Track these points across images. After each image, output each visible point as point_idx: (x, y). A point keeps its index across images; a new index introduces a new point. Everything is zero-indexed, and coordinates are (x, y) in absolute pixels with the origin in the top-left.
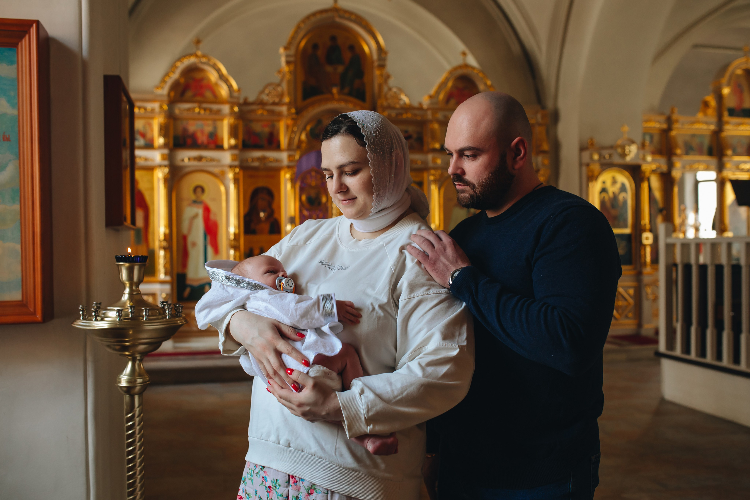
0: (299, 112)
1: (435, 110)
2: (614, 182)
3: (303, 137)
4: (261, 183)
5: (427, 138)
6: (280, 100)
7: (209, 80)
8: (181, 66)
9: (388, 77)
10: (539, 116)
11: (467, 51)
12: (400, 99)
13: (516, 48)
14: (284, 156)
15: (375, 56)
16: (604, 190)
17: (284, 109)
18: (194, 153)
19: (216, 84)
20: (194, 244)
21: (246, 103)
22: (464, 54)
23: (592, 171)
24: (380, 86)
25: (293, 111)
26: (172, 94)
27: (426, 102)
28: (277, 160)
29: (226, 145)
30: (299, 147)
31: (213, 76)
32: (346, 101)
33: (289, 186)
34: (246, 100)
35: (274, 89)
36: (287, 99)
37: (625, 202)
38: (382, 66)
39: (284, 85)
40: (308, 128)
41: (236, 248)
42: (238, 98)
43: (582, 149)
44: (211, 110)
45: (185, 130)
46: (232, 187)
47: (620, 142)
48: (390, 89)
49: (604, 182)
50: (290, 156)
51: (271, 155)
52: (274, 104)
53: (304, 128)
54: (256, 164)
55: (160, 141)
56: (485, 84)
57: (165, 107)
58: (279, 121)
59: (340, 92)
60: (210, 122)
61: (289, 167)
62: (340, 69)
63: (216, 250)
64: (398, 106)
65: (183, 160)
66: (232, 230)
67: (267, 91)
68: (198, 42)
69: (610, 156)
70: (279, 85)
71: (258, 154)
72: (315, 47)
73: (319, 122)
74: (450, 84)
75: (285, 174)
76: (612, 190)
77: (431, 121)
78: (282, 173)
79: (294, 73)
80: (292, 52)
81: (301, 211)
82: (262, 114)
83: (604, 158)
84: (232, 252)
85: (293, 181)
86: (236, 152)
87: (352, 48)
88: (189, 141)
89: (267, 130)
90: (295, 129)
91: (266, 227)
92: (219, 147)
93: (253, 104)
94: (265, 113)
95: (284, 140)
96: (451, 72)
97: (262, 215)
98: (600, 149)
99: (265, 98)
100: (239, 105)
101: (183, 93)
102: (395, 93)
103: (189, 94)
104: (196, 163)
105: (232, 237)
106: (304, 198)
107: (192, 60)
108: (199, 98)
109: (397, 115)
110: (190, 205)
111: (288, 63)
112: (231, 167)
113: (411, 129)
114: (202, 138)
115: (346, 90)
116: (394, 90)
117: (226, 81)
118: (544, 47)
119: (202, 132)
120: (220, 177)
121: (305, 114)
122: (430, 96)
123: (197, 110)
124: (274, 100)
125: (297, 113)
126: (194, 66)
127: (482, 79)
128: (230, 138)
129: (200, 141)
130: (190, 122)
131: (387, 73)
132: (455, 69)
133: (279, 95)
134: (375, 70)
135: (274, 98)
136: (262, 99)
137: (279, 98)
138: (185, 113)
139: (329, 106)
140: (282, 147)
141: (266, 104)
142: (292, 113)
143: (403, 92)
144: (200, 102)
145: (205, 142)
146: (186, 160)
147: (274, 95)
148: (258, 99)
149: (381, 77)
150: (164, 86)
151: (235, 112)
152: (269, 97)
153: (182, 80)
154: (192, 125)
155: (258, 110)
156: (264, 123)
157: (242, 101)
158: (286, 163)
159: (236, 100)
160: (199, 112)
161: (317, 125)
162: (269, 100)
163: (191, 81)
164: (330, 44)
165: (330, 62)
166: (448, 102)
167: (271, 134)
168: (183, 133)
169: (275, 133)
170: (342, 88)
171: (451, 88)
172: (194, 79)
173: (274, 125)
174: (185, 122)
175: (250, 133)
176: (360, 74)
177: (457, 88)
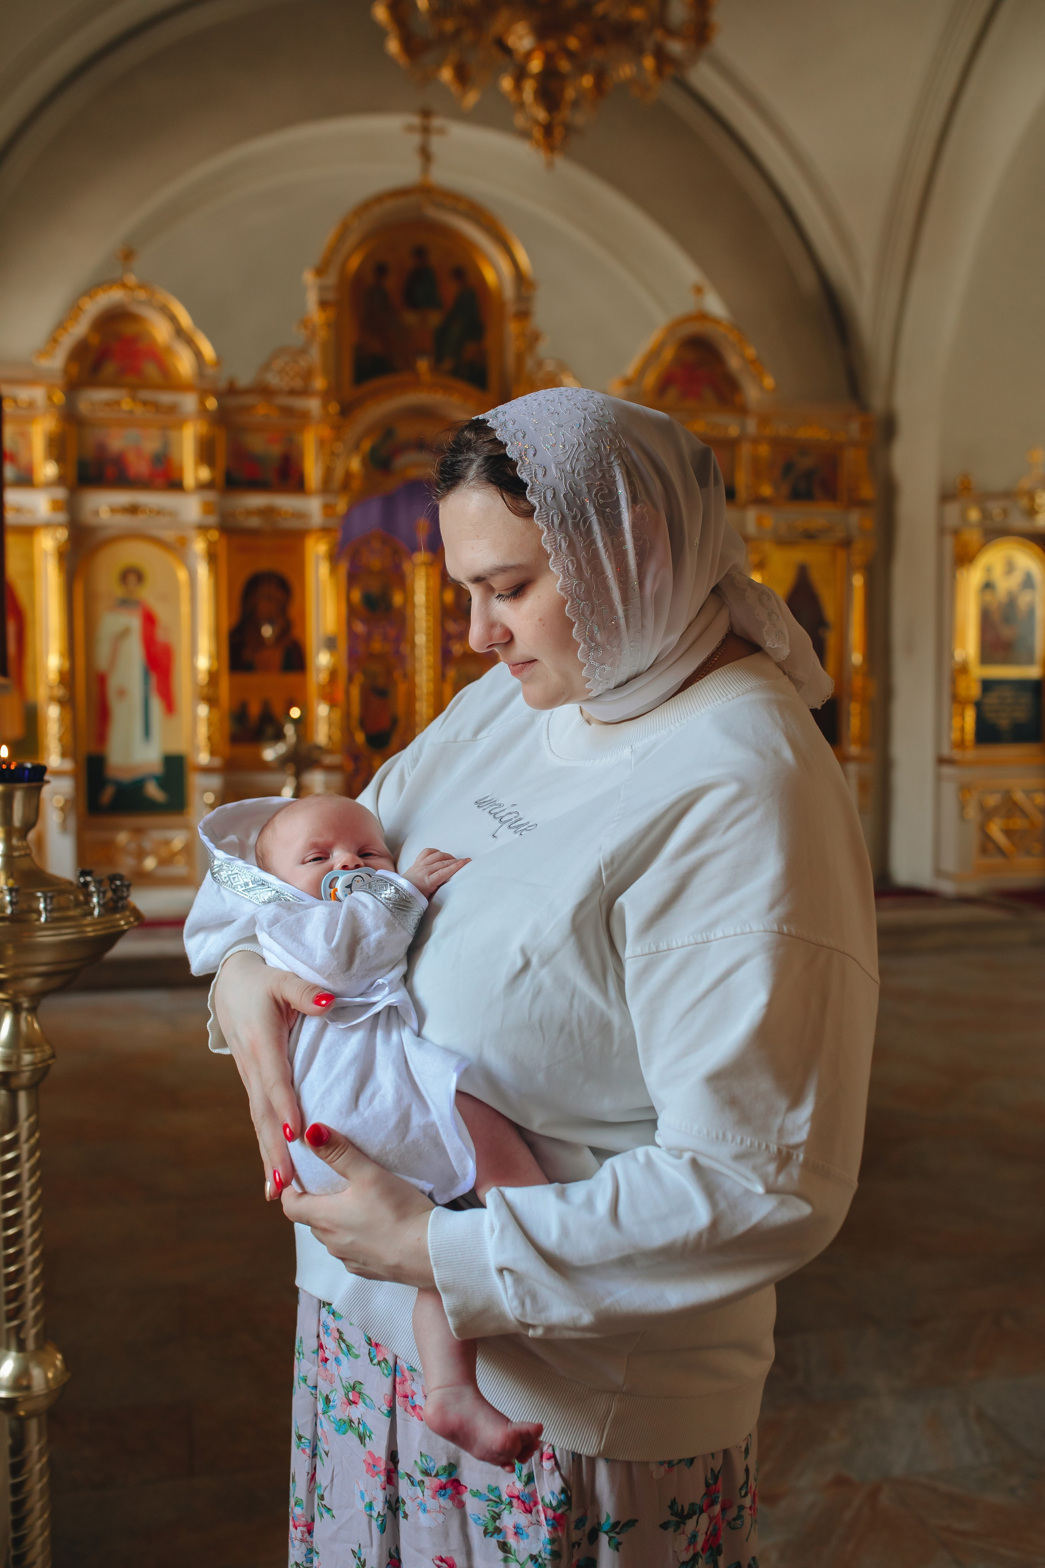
0: (347, 410)
2: (1010, 567)
3: (355, 464)
4: (265, 563)
6: (306, 385)
7: (153, 340)
8: (93, 307)
9: (537, 337)
10: (854, 428)
11: (705, 283)
13: (808, 280)
14: (313, 506)
15: (510, 295)
16: (988, 586)
17: (313, 405)
18: (123, 498)
19: (167, 347)
20: (122, 693)
21: (232, 390)
22: (699, 290)
23: (966, 544)
24: (520, 358)
25: (334, 408)
26: (74, 368)
28: (300, 515)
29: (189, 482)
30: (346, 486)
31: (162, 332)
32: (446, 390)
33: (324, 569)
34: (232, 383)
35: (293, 361)
36: (319, 383)
37: (1032, 611)
38: (524, 315)
39: (315, 353)
40: (367, 445)
41: (212, 701)
42: (216, 379)
43: (946, 497)
44: (156, 406)
45: (101, 448)
46: (203, 571)
47: (1026, 484)
48: (540, 364)
49: (989, 570)
50: (326, 506)
51: (286, 502)
52: (293, 392)
53: (358, 447)
54: (254, 522)
55: (48, 470)
56: (743, 356)
57: (59, 397)
58: (302, 430)
59: (435, 368)
60: (154, 431)
61: (324, 530)
62: (435, 319)
63: (170, 704)
65: (98, 513)
66: (203, 663)
67: (277, 366)
68: (128, 255)
69: (1005, 513)
70: (303, 351)
71: (256, 500)
72: (381, 270)
73: (390, 432)
74: (668, 354)
75: (316, 543)
76: (1005, 585)
78: (310, 542)
79: (335, 326)
80: (332, 279)
81: (350, 624)
82: (267, 413)
83: (992, 517)
84: (203, 710)
85: (334, 558)
86: (211, 495)
87: (459, 274)
88: (111, 471)
89: (276, 450)
90: (340, 447)
91: (275, 656)
92: (174, 484)
93: (247, 391)
94: (274, 413)
95: (313, 472)
96: (670, 330)
97: (267, 631)
98: (983, 498)
99: (273, 380)
100: (218, 395)
101: (97, 366)
102: (550, 373)
103: (110, 369)
104: (125, 519)
105: (203, 678)
106: (356, 595)
107: (116, 295)
108: (131, 378)
110: (113, 609)
111: (323, 304)
112: (200, 528)
114: (139, 467)
115: (448, 365)
116: (550, 364)
117: (190, 342)
118: (868, 277)
119: (139, 452)
120: (177, 549)
121: (357, 415)
122: (625, 380)
123: (126, 405)
124: (292, 385)
125: (342, 414)
126: (121, 308)
127: (735, 344)
128: (198, 467)
129: (133, 472)
130: (113, 430)
131: (534, 327)
132: (680, 322)
133: (302, 374)
134: (509, 322)
135: (294, 379)
136: (268, 383)
137: (304, 379)
138: (102, 411)
139: (410, 398)
140: (309, 486)
141: (277, 394)
142: (332, 413)
143: (570, 371)
144: (134, 388)
145: (145, 473)
146: (106, 513)
147: (291, 374)
148: (258, 382)
149: (521, 338)
150: (55, 351)
151: (210, 409)
152: (282, 379)
153: (94, 339)
154: (117, 436)
155: (259, 405)
156: (272, 434)
157: (224, 386)
158: (317, 520)
159: (211, 383)
160: (132, 409)
161: (385, 439)
162: (283, 384)
163: (115, 342)
164: (412, 263)
165: (412, 303)
166: (662, 392)
167: (286, 458)
168: (99, 454)
169: (294, 456)
170: (439, 360)
171: (669, 363)
172: (120, 337)
173: (291, 439)
174: (101, 430)
175: (241, 455)
176: (476, 330)
177: (682, 363)
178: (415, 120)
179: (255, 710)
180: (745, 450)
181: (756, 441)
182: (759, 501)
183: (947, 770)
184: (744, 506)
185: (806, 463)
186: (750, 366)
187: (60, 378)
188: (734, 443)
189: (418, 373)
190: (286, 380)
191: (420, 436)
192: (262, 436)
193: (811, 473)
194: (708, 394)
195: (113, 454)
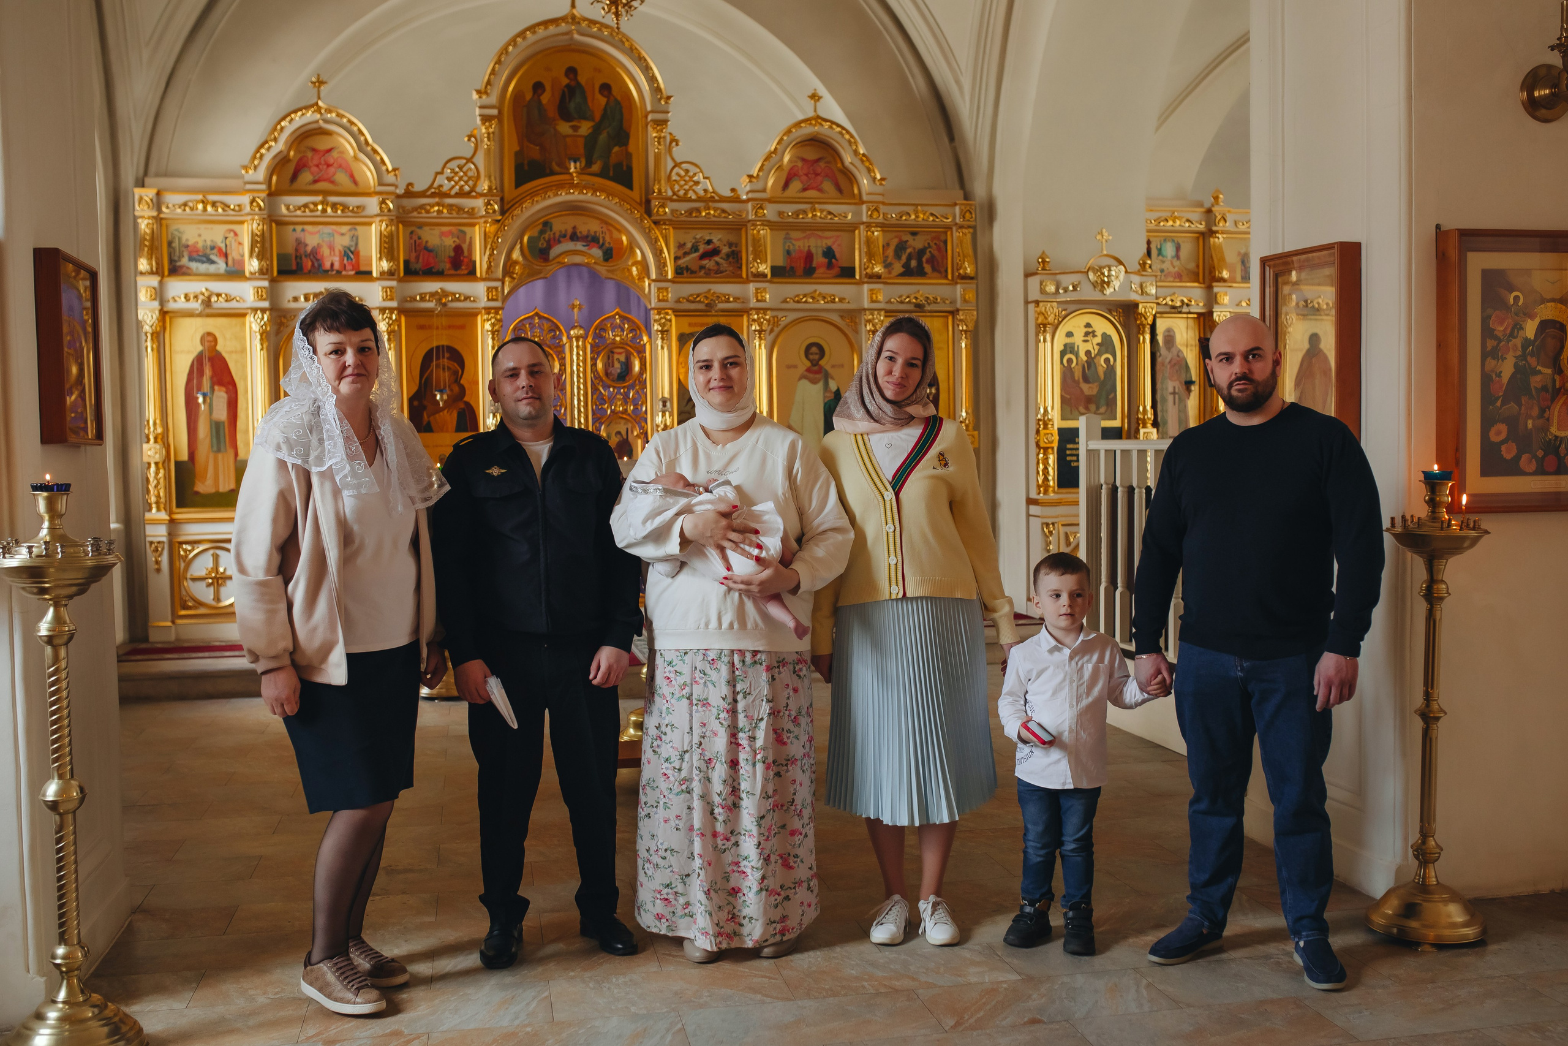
0: (506, 209)
1: (760, 204)
3: (516, 255)
5: (747, 255)
6: (472, 190)
8: (289, 127)
9: (674, 141)
10: (958, 212)
11: (822, 91)
12: (697, 183)
13: (918, 84)
14: (480, 289)
15: (649, 107)
16: (1069, 348)
17: (479, 204)
18: (318, 287)
19: (356, 158)
21: (409, 194)
23: (1046, 315)
24: (657, 157)
25: (496, 206)
26: (274, 178)
27: (743, 188)
28: (468, 298)
29: (375, 274)
30: (508, 272)
31: (348, 146)
32: (594, 189)
33: (488, 342)
34: (409, 185)
35: (461, 168)
36: (484, 186)
38: (662, 123)
39: (480, 159)
40: (526, 239)
42: (394, 185)
44: (345, 207)
47: (1093, 261)
48: (677, 165)
49: (1070, 335)
50: (489, 289)
51: (459, 287)
52: (461, 194)
53: (518, 239)
54: (431, 305)
55: (253, 265)
56: (856, 152)
57: (261, 203)
58: (473, 225)
59: (582, 172)
60: (344, 229)
61: (488, 310)
62: (585, 128)
64: (691, 194)
65: (296, 299)
67: (448, 172)
68: (319, 84)
69: (1076, 286)
70: (469, 160)
71: (432, 286)
72: (538, 87)
73: (547, 225)
74: (788, 154)
75: (484, 322)
77: (753, 224)
78: (478, 320)
79: (499, 138)
80: (493, 99)
82: (439, 212)
83: (1065, 291)
85: (497, 335)
86: (394, 283)
87: (606, 88)
88: (308, 264)
91: (450, 418)
93: (422, 194)
94: (445, 211)
96: (788, 131)
97: (438, 397)
98: (1057, 275)
99: (447, 185)
100: (397, 198)
101: (294, 177)
102: (687, 171)
103: (306, 177)
107: (310, 116)
109: (690, 211)
111: (485, 119)
112: (384, 311)
113: (717, 238)
114: (331, 259)
115: (596, 168)
116: (684, 166)
117: (371, 153)
119: (331, 248)
121: (517, 212)
122: (750, 176)
123: (320, 207)
124: (461, 187)
125: (503, 212)
126: (314, 126)
127: (849, 142)
128: (380, 259)
129: (327, 265)
130: (308, 228)
131: (670, 134)
132: (798, 124)
133: (470, 178)
134: (650, 129)
135: (462, 183)
136: (441, 186)
137: (471, 183)
138: (299, 213)
139: (563, 197)
140: (478, 274)
141: (447, 195)
142: (494, 211)
143: (701, 172)
144: (326, 193)
145: (337, 266)
146: (302, 299)
147: (461, 178)
148: (431, 186)
149: (659, 143)
150: (259, 164)
151: (389, 210)
152: (453, 183)
153: (292, 153)
154: (312, 233)
155: (432, 206)
156: (445, 229)
157: (400, 191)
158: (483, 302)
159: (391, 189)
160: (324, 211)
161: (542, 232)
162: (453, 187)
163: (310, 154)
164: (565, 81)
165: (565, 115)
166: (786, 186)
167: (458, 249)
168: (296, 250)
169: (465, 247)
170: (589, 163)
171: (790, 161)
172: (314, 150)
173: (464, 233)
174: (299, 228)
175: (418, 247)
176: (622, 136)
177: (803, 160)
180: (861, 234)
181: (869, 226)
182: (875, 278)
183: (1035, 510)
184: (861, 283)
185: (918, 243)
186: (862, 161)
187: (264, 187)
188: (851, 228)
189: (571, 174)
190: (456, 183)
191: (574, 228)
192: (437, 231)
193: (921, 253)
194: (828, 186)
195: (309, 249)
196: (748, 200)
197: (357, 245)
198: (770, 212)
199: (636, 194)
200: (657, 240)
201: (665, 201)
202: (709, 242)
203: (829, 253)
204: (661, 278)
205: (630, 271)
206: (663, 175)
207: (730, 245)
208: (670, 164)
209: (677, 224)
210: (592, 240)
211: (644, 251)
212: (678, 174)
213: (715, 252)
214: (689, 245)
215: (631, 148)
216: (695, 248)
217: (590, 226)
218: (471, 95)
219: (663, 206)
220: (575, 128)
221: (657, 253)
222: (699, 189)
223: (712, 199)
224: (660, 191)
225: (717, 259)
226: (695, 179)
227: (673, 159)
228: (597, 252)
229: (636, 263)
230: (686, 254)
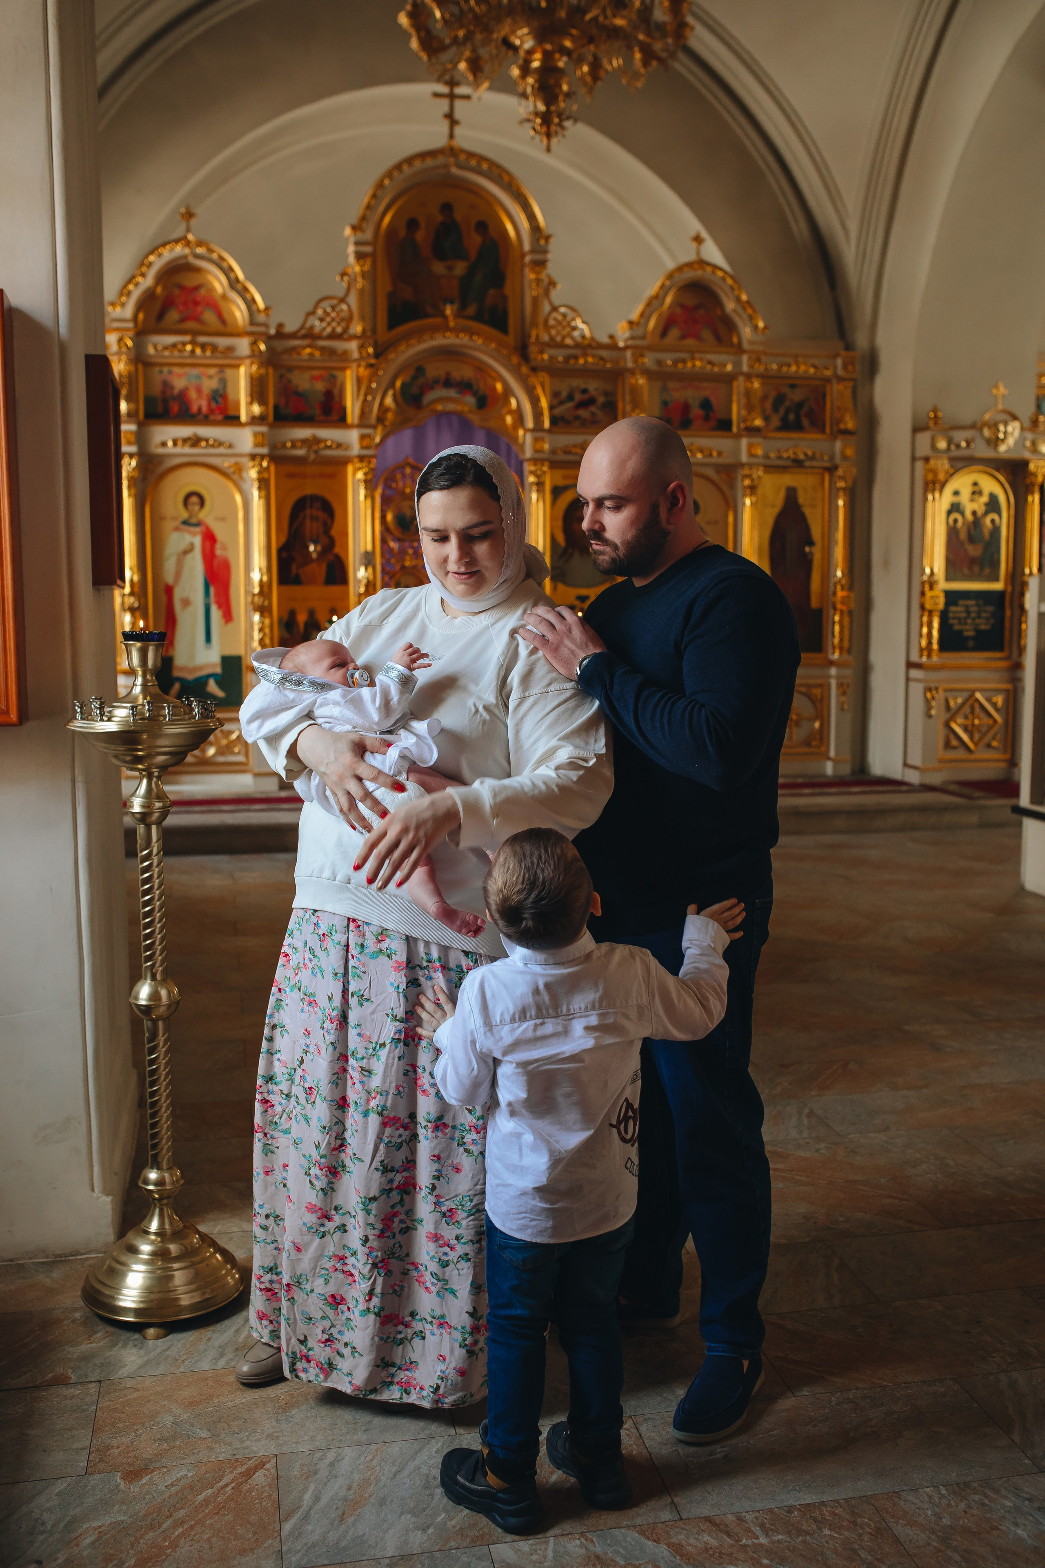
0: (381, 353)
1: (639, 352)
2: (976, 492)
3: (389, 401)
4: (310, 489)
5: (624, 403)
6: (345, 330)
7: (212, 289)
8: (157, 262)
9: (552, 283)
11: (704, 234)
12: (575, 328)
13: (800, 228)
14: (353, 436)
15: (527, 246)
16: (955, 508)
17: (353, 345)
18: (186, 431)
19: (224, 297)
20: (186, 603)
21: (281, 335)
22: (698, 239)
23: (935, 472)
24: (536, 301)
25: (371, 350)
26: (141, 316)
27: (622, 335)
28: (340, 445)
29: (243, 418)
30: (380, 420)
31: (218, 283)
32: (471, 333)
33: (362, 492)
34: (280, 326)
35: (333, 308)
36: (357, 328)
37: (996, 530)
38: (540, 264)
39: (353, 299)
40: (398, 384)
41: (263, 610)
42: (266, 325)
43: (916, 429)
44: (214, 348)
45: (167, 386)
46: (255, 495)
47: (989, 416)
48: (555, 309)
49: (956, 493)
50: (363, 437)
51: (329, 434)
52: (333, 336)
53: (392, 385)
54: (301, 452)
56: (738, 299)
57: (130, 343)
58: (344, 369)
59: (458, 315)
60: (212, 371)
61: (361, 458)
62: (460, 268)
63: (228, 616)
64: (568, 341)
65: (164, 444)
66: (256, 576)
67: (320, 312)
68: (188, 215)
69: (968, 443)
70: (342, 300)
71: (303, 433)
72: (412, 224)
73: (420, 371)
74: (670, 298)
75: (356, 470)
77: (632, 372)
78: (350, 469)
79: (370, 276)
80: (368, 235)
81: (384, 541)
82: (311, 354)
83: (958, 446)
84: (257, 617)
85: (370, 485)
86: (264, 429)
87: (482, 227)
88: (175, 408)
89: (320, 386)
90: (374, 385)
91: (320, 570)
92: (232, 420)
93: (293, 336)
94: (317, 354)
95: (352, 406)
96: (670, 276)
97: (312, 548)
98: (951, 429)
99: (317, 324)
100: (268, 339)
101: (161, 316)
102: (564, 316)
103: (173, 315)
104: (187, 450)
105: (257, 590)
106: (390, 517)
107: (179, 250)
108: (191, 325)
109: (567, 359)
110: (177, 529)
111: (359, 256)
112: (253, 457)
113: (593, 386)
114: (199, 403)
115: (471, 310)
116: (563, 310)
117: (243, 292)
118: (853, 227)
119: (199, 390)
120: (233, 475)
121: (392, 356)
122: (631, 323)
123: (189, 348)
124: (334, 329)
125: (377, 355)
126: (183, 261)
127: (732, 288)
128: (251, 403)
129: (195, 408)
130: (176, 370)
131: (549, 277)
132: (680, 269)
133: (343, 320)
134: (527, 270)
135: (334, 324)
136: (312, 328)
137: (343, 324)
138: (166, 353)
139: (439, 341)
140: (349, 420)
141: (319, 337)
142: (369, 354)
143: (580, 316)
144: (195, 333)
145: (205, 409)
146: (170, 444)
147: (333, 320)
148: (302, 327)
149: (538, 285)
150: (127, 301)
151: (260, 351)
152: (324, 324)
153: (159, 290)
154: (180, 376)
155: (304, 347)
156: (316, 373)
157: (272, 331)
158: (356, 450)
159: (262, 329)
160: (193, 351)
161: (415, 378)
162: (324, 329)
163: (177, 292)
164: (440, 218)
165: (440, 254)
166: (664, 333)
167: (329, 394)
168: (164, 392)
169: (336, 392)
170: (463, 306)
171: (670, 306)
172: (182, 288)
173: (334, 377)
174: (166, 370)
175: (287, 391)
176: (497, 278)
177: (683, 306)
178: (443, 89)
179: (302, 618)
180: (740, 384)
181: (749, 377)
182: (753, 431)
183: (914, 673)
184: (738, 436)
185: (796, 396)
186: (744, 308)
187: (130, 325)
188: (729, 379)
189: (445, 317)
190: (329, 324)
191: (448, 374)
192: (307, 375)
193: (799, 405)
194: (706, 334)
195: (176, 392)
196: (626, 348)
197: (225, 388)
198: (648, 360)
199: (511, 339)
200: (534, 388)
201: (543, 347)
202: (585, 391)
203: (706, 405)
204: (538, 427)
205: (504, 420)
206: (541, 319)
207: (606, 394)
208: (547, 308)
209: (554, 371)
210: (465, 387)
211: (519, 400)
212: (555, 319)
213: (591, 401)
214: (564, 394)
215: (508, 290)
216: (570, 398)
217: (465, 372)
218: (343, 230)
219: (542, 352)
220: (450, 268)
221: (535, 402)
222: (576, 334)
223: (590, 346)
224: (537, 337)
225: (593, 409)
226: (573, 324)
227: (551, 303)
228: (470, 400)
229: (510, 412)
230: (561, 403)
